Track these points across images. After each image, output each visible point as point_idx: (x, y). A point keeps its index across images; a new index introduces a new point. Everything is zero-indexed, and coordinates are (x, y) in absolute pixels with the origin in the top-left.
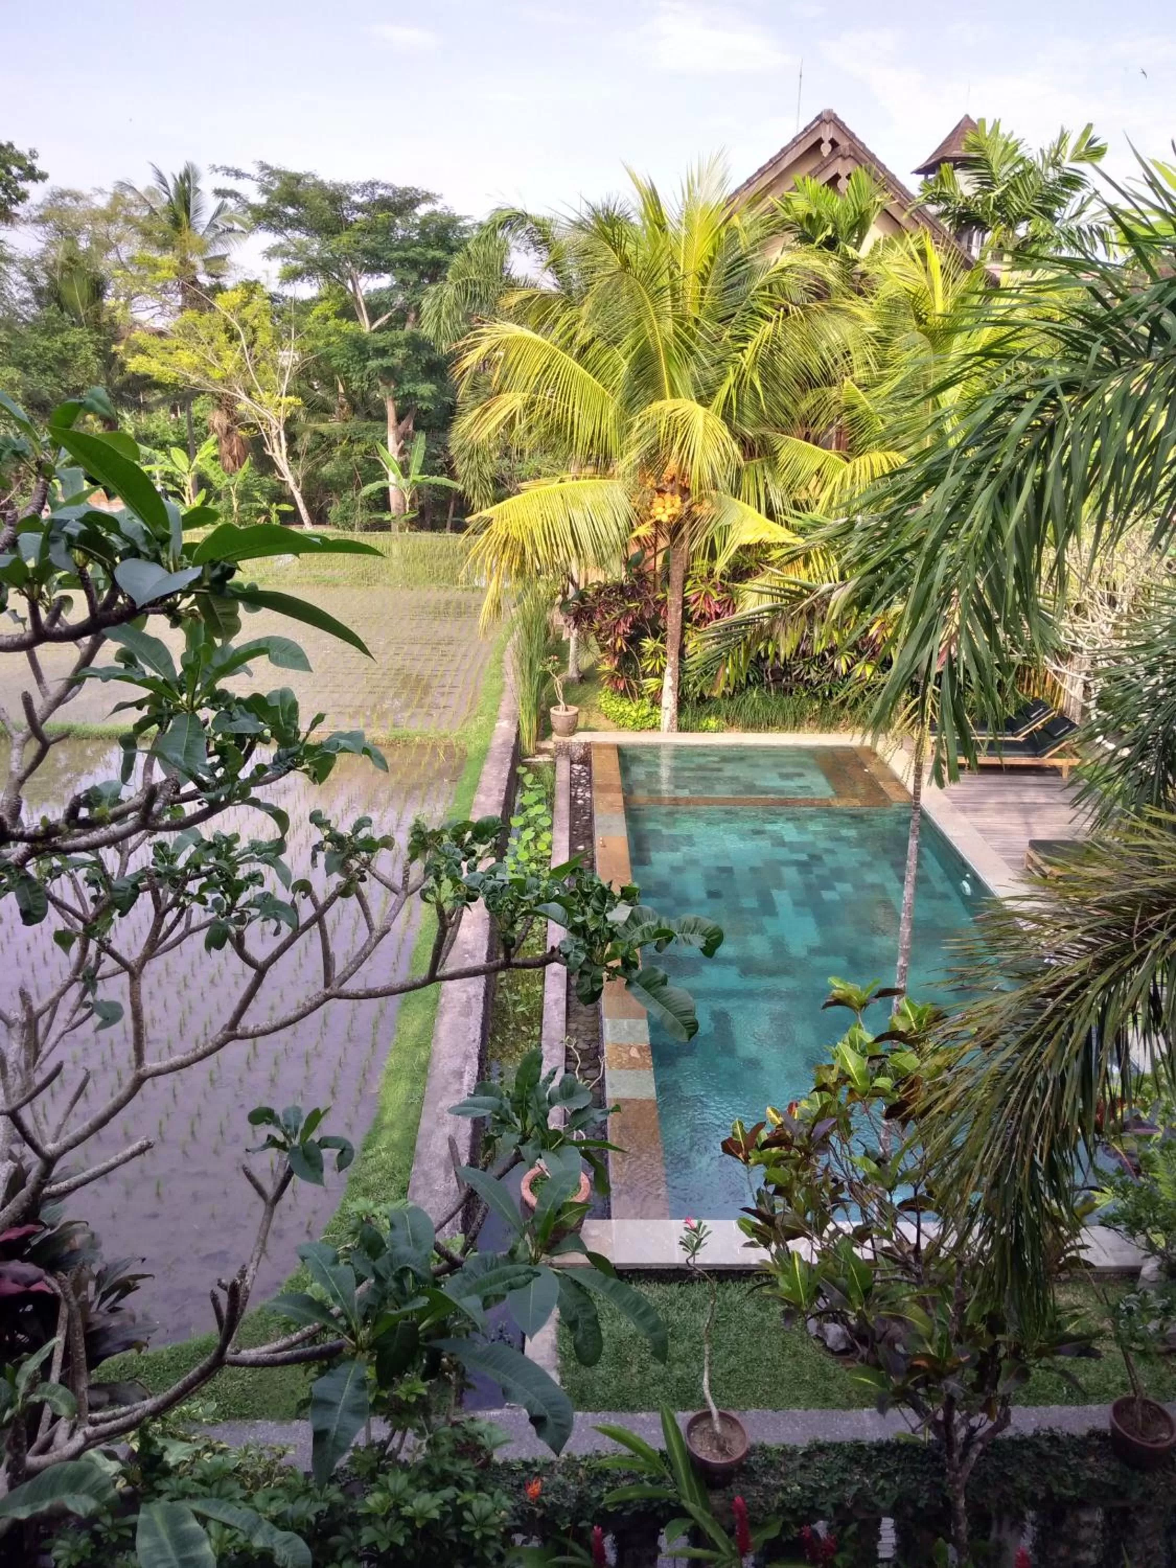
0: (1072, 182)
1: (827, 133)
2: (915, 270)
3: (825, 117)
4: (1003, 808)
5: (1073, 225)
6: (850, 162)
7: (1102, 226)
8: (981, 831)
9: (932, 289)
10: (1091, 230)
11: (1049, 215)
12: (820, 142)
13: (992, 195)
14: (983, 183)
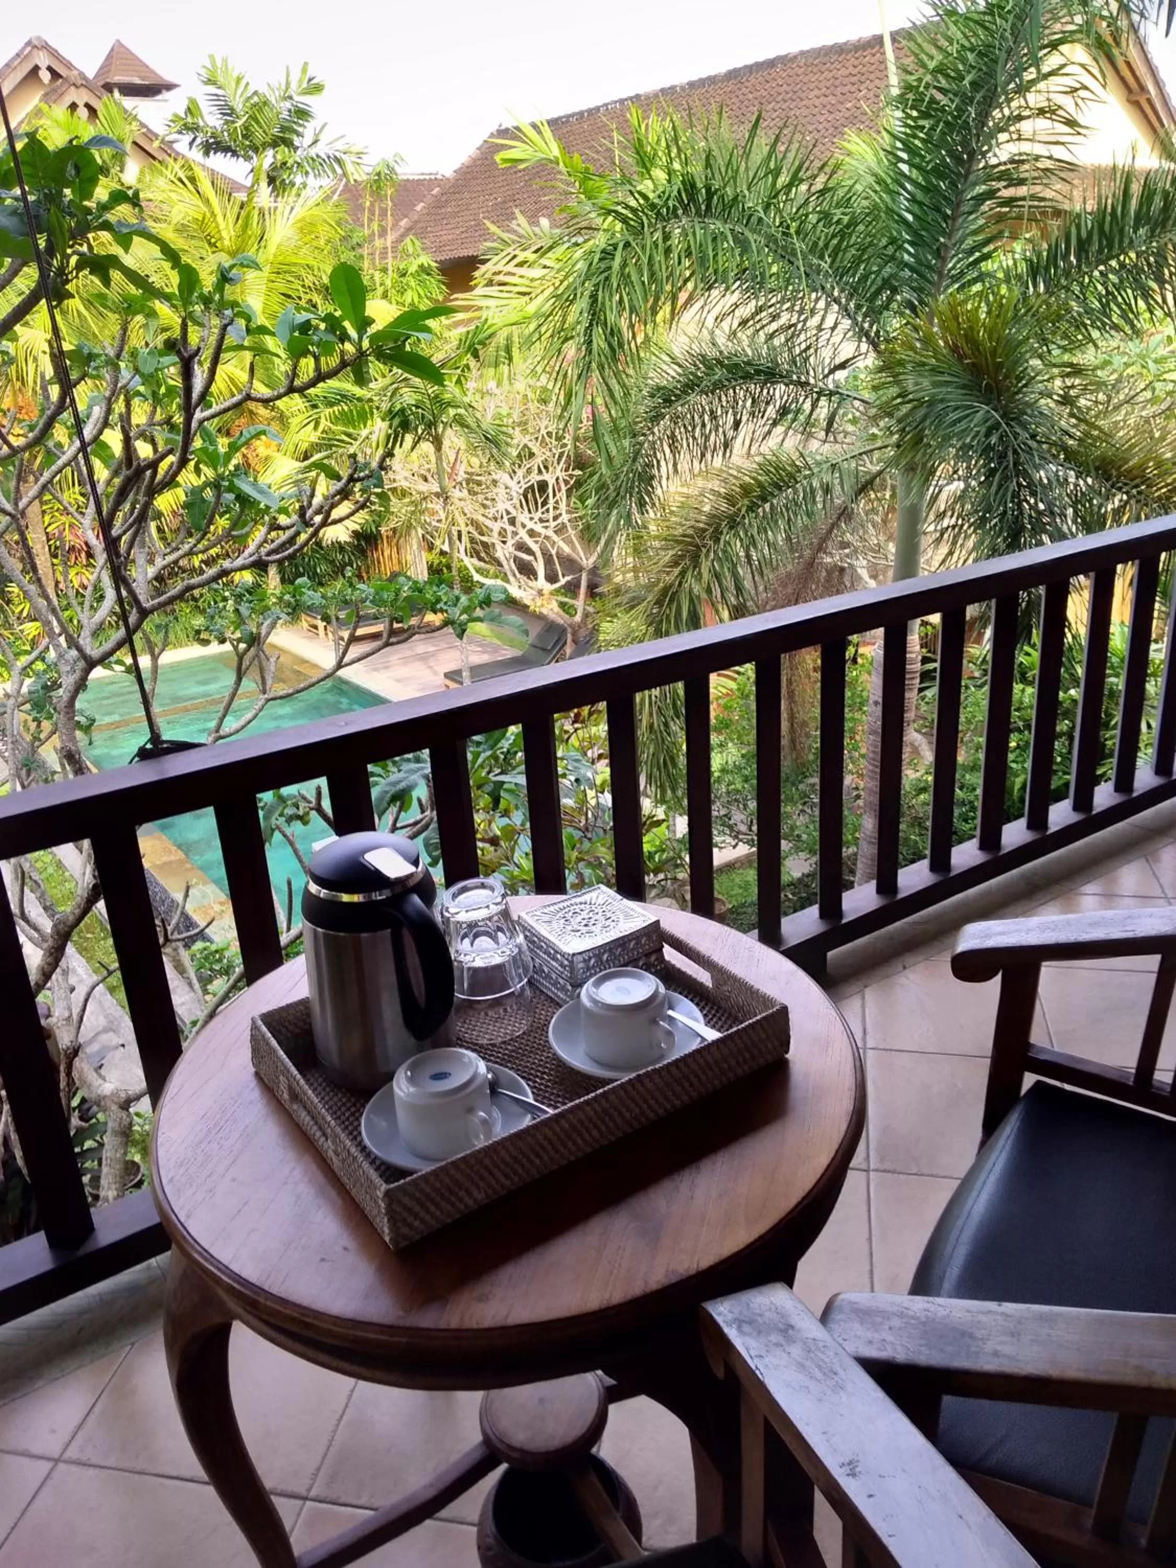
0: (302, 114)
1: (43, 60)
2: (187, 195)
3: (36, 42)
4: (406, 661)
5: (313, 152)
6: (83, 91)
7: (337, 154)
8: (398, 681)
9: (213, 214)
10: (329, 157)
11: (289, 143)
12: (36, 69)
13: (237, 125)
14: (224, 114)
